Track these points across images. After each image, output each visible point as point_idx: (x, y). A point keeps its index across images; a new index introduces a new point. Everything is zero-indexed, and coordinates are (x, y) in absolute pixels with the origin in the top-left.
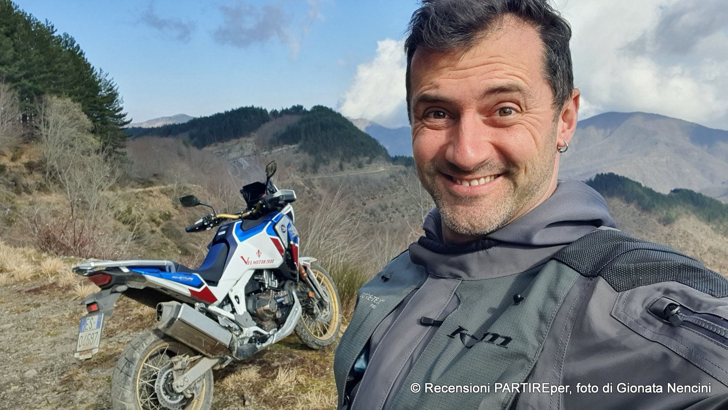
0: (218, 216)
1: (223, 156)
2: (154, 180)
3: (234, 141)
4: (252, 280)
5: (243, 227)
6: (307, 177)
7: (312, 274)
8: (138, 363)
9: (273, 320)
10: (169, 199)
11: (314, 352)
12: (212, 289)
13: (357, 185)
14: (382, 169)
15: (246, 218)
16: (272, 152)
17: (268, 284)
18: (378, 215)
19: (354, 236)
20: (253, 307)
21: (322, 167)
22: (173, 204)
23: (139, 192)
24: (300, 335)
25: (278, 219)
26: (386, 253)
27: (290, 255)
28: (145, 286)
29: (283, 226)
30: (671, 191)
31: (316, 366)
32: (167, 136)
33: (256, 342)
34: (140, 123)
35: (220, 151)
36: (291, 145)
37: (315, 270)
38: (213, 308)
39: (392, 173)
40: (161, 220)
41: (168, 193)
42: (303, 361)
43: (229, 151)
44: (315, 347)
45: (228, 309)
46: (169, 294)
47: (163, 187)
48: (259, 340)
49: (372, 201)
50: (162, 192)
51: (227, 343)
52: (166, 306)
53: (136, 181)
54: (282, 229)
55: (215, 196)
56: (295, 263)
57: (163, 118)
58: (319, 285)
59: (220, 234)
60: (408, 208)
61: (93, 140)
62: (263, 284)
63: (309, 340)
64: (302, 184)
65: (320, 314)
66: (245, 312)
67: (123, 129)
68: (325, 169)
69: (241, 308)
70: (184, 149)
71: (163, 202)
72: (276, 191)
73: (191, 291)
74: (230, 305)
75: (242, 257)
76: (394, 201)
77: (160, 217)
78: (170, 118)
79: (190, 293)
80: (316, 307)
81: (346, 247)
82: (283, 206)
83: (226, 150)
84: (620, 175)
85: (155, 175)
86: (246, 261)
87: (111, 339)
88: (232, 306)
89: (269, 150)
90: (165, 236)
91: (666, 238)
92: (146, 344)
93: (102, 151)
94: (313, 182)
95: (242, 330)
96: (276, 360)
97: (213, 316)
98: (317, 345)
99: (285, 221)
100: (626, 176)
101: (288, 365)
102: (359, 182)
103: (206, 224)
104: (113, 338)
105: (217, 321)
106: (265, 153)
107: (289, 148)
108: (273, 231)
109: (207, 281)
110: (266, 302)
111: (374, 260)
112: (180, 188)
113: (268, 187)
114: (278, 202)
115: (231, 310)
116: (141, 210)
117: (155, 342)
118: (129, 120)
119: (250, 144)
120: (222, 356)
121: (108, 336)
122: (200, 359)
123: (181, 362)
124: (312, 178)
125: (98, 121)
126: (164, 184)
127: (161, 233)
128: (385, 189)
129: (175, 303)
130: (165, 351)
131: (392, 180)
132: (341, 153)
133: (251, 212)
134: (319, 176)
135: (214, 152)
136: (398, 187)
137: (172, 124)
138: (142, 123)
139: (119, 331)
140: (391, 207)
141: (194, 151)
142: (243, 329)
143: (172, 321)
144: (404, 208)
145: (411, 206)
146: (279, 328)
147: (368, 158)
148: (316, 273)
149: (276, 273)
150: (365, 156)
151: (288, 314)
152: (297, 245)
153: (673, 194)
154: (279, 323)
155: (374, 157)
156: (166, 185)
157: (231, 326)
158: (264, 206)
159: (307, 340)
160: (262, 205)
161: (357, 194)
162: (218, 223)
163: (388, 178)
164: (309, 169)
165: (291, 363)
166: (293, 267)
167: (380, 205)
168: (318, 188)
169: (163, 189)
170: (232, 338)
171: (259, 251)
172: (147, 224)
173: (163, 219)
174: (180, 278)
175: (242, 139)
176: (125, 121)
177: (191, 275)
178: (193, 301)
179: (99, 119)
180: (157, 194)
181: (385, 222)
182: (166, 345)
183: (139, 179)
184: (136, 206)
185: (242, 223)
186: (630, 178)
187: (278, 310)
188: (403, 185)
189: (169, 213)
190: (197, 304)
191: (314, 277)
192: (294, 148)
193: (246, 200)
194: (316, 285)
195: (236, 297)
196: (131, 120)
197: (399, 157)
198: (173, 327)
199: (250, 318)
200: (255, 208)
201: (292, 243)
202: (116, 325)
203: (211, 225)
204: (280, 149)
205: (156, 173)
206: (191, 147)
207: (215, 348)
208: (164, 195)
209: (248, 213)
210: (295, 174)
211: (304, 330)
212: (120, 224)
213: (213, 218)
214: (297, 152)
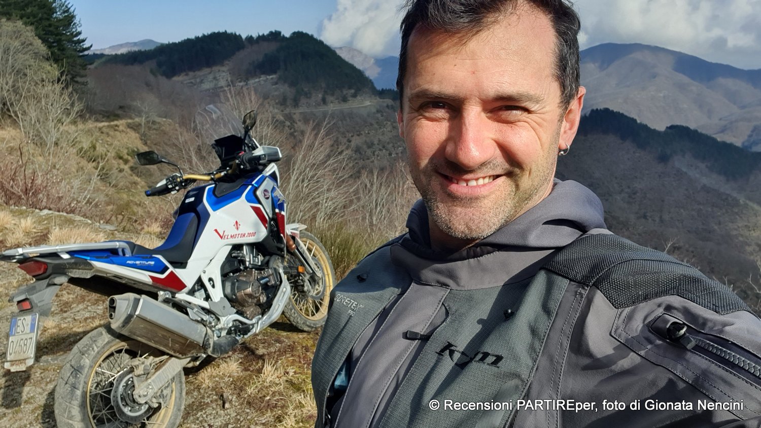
0: (185, 177)
1: (195, 87)
2: (120, 112)
3: (206, 71)
4: (230, 259)
5: (216, 193)
6: (287, 111)
7: (302, 244)
8: (88, 372)
9: (256, 305)
10: (137, 135)
11: (305, 335)
12: (179, 272)
13: (341, 121)
14: (368, 103)
15: (221, 180)
16: (249, 82)
17: (250, 261)
18: (364, 153)
19: (341, 177)
20: (232, 291)
21: (303, 100)
22: (142, 140)
23: (104, 126)
24: (288, 316)
25: (260, 183)
26: (374, 195)
27: (275, 225)
28: (93, 275)
29: (265, 191)
30: (667, 128)
31: (308, 353)
32: (132, 64)
33: (236, 334)
34: (102, 49)
35: (192, 81)
36: (269, 75)
37: (304, 239)
38: (182, 296)
39: (378, 107)
40: (130, 158)
41: (135, 128)
42: (293, 348)
43: (202, 82)
44: (306, 329)
45: (201, 295)
46: (124, 282)
47: (130, 121)
48: (239, 332)
49: (357, 137)
50: (129, 126)
51: (201, 342)
52: (119, 299)
53: (100, 114)
54: (265, 195)
55: (187, 131)
56: (282, 235)
57: (127, 44)
58: (309, 257)
59: (187, 201)
60: (396, 145)
61: (49, 68)
62: (243, 262)
63: (300, 322)
64: (282, 118)
65: (312, 291)
66: (221, 298)
67: (83, 56)
68: (307, 103)
69: (217, 294)
70: (151, 78)
71: (131, 137)
72: (257, 147)
73: (152, 277)
74: (203, 291)
75: (216, 230)
76: (381, 137)
77: (128, 155)
78: (135, 44)
79: (151, 280)
80: (307, 283)
81: (331, 189)
82: (265, 166)
83: (198, 80)
84: (615, 111)
85: (121, 107)
86: (222, 235)
87: (65, 315)
88: (206, 290)
89: (245, 81)
90: (134, 175)
91: (660, 176)
92: (97, 347)
93: (58, 82)
94: (294, 116)
95: (218, 319)
96: (261, 346)
97: (182, 308)
98: (309, 326)
99: (268, 184)
100: (621, 112)
101: (275, 352)
102: (343, 116)
103: (170, 186)
104: (68, 313)
105: (187, 314)
106: (241, 84)
107: (267, 79)
108: (253, 198)
109: (171, 263)
110: (247, 283)
111: (362, 202)
112: (148, 122)
113: (246, 141)
114: (259, 162)
115: (204, 296)
116: (106, 146)
117: (108, 343)
118: (89, 45)
119: (224, 74)
120: (195, 355)
121: (61, 310)
122: (167, 360)
123: (143, 366)
124: (292, 111)
125: (54, 47)
126: (131, 118)
127: (130, 172)
128: (372, 124)
129: (131, 296)
130: (124, 351)
131: (379, 115)
132: (324, 85)
133: (225, 172)
134: (301, 110)
135: (185, 82)
136: (385, 123)
137: (137, 50)
138: (105, 49)
139: (75, 305)
140: (378, 144)
141: (163, 80)
142: (220, 318)
143: (129, 318)
144: (391, 145)
145: (399, 143)
146: (263, 314)
147: (353, 91)
148: (306, 242)
149: (258, 247)
150: (350, 88)
151: (275, 296)
152: (283, 213)
153: (669, 131)
154: (265, 308)
155: (360, 90)
156: (134, 119)
157: (205, 319)
158: (242, 167)
159: (298, 322)
160: (239, 165)
161: (342, 130)
162: (185, 185)
163: (374, 113)
164: (289, 102)
165: (279, 350)
166: (280, 240)
167: (366, 142)
168: (299, 123)
169: (130, 123)
170: (206, 334)
171: (237, 222)
172: (114, 162)
173: (131, 156)
174: (138, 262)
175: (215, 68)
176: (84, 47)
177: (152, 258)
178: (156, 290)
179: (55, 44)
180: (124, 129)
181: (371, 160)
182: (124, 345)
183: (103, 111)
184: (100, 141)
185: (215, 188)
186: (626, 114)
187: (262, 293)
188: (390, 121)
189: (138, 149)
190: (161, 293)
191: (304, 248)
192: (272, 79)
193: (220, 157)
194: (306, 258)
195: (210, 280)
196: (91, 46)
197: (386, 90)
198: (130, 325)
199: (228, 304)
200: (231, 167)
201: (277, 211)
202: (71, 296)
203: (177, 188)
204: (257, 80)
205: (122, 105)
206: (160, 77)
207: (184, 346)
208: (132, 130)
209: (222, 174)
210: (274, 107)
211: (293, 311)
212: (84, 162)
213: (179, 180)
214: (276, 83)
